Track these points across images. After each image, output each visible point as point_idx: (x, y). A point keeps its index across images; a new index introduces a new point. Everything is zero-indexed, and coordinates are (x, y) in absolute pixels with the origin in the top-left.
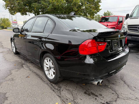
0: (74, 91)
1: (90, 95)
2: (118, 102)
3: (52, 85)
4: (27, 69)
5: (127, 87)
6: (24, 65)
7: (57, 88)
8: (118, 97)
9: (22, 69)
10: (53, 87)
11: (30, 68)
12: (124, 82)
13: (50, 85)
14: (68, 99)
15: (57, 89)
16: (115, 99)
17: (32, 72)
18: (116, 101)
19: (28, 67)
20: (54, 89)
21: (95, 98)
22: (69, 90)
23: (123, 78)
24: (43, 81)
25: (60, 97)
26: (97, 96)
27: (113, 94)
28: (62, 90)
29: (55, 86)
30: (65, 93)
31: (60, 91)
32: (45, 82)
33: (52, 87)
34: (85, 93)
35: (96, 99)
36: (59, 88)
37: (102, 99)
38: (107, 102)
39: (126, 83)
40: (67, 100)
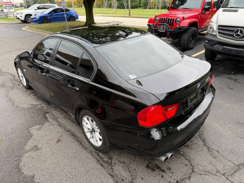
0: (131, 165)
1: (154, 170)
2: (192, 179)
3: (98, 155)
4: (54, 122)
5: (207, 151)
6: (47, 115)
7: (106, 159)
8: (193, 171)
9: (47, 124)
10: (101, 158)
11: (60, 120)
12: (204, 141)
13: (95, 155)
14: (125, 180)
15: (107, 163)
16: (188, 175)
17: (63, 129)
18: (189, 178)
19: (56, 119)
20: (102, 162)
21: (161, 175)
22: (124, 162)
23: (202, 134)
24: (84, 147)
25: (112, 176)
26: (164, 171)
27: (186, 165)
28: (115, 164)
29: (104, 156)
30: (119, 169)
31: (112, 166)
32: (86, 148)
33: (99, 158)
34: (148, 167)
35: (163, 176)
36: (110, 161)
37: (170, 175)
38: (177, 181)
39: (205, 145)
40: (123, 180)
